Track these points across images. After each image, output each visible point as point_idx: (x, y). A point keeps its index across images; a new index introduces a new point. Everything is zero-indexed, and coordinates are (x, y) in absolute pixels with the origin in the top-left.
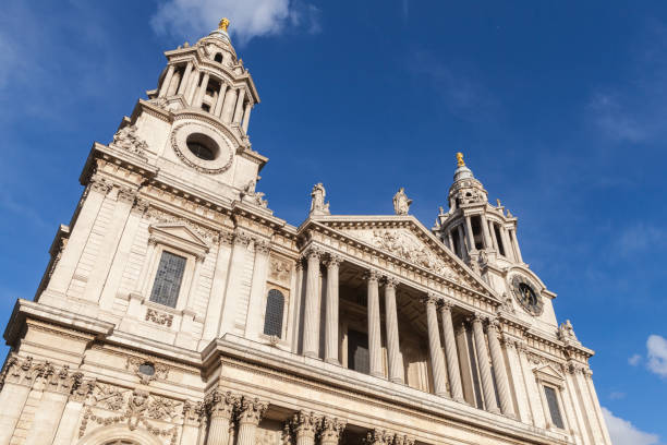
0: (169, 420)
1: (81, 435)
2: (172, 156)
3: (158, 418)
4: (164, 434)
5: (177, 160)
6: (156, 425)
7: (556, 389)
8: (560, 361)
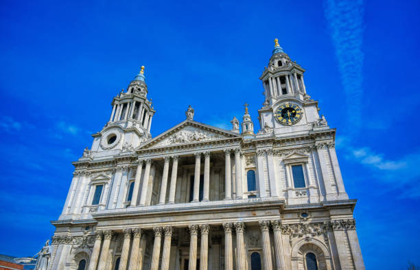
2: (100, 150)
5: (102, 150)
7: (303, 164)
8: (308, 145)
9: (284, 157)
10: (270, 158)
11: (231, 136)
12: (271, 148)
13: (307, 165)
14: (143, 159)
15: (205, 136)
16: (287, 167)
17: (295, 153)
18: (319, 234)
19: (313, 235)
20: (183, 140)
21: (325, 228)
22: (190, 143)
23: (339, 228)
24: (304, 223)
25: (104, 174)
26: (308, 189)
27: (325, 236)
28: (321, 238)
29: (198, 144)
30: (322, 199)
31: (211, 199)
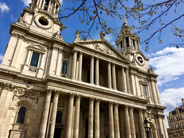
0: (36, 95)
1: (13, 99)
3: (33, 95)
4: (35, 99)
6: (32, 97)
9: (139, 80)
10: (136, 78)
11: (125, 60)
12: (136, 73)
13: (148, 87)
14: (79, 50)
15: (112, 53)
16: (141, 85)
17: (144, 80)
18: (153, 118)
19: (151, 118)
20: (102, 50)
21: (155, 116)
22: (106, 53)
23: (160, 118)
24: (149, 112)
25: (41, 46)
26: (148, 97)
27: (155, 120)
28: (153, 120)
29: (110, 57)
30: (154, 104)
31: (118, 89)
